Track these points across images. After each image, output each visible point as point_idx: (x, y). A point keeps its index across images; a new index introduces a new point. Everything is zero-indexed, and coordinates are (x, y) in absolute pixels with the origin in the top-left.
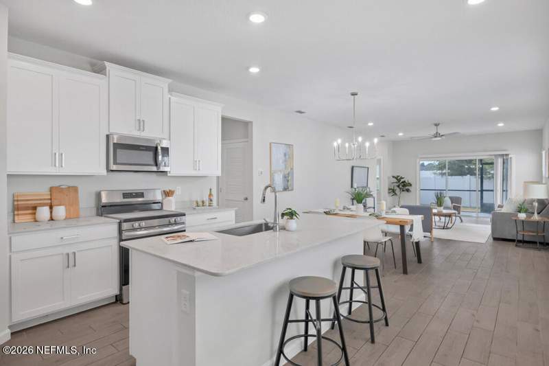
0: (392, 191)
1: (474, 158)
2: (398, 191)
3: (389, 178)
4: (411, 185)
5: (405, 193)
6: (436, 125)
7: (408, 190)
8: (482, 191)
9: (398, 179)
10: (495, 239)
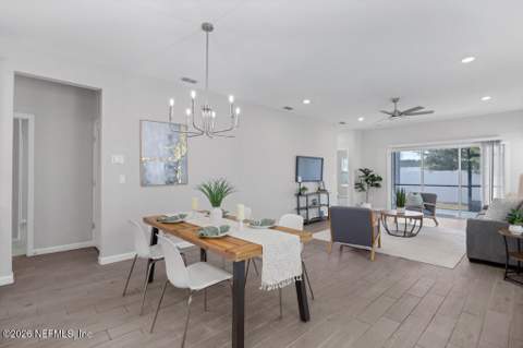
0: (359, 186)
1: (455, 147)
2: (366, 186)
3: (356, 172)
4: (381, 179)
5: (374, 189)
6: (395, 101)
7: (377, 185)
8: (470, 186)
9: (366, 172)
10: (472, 260)
